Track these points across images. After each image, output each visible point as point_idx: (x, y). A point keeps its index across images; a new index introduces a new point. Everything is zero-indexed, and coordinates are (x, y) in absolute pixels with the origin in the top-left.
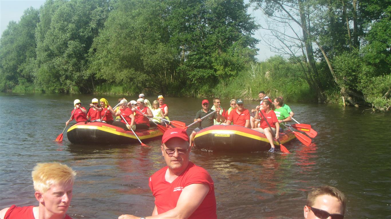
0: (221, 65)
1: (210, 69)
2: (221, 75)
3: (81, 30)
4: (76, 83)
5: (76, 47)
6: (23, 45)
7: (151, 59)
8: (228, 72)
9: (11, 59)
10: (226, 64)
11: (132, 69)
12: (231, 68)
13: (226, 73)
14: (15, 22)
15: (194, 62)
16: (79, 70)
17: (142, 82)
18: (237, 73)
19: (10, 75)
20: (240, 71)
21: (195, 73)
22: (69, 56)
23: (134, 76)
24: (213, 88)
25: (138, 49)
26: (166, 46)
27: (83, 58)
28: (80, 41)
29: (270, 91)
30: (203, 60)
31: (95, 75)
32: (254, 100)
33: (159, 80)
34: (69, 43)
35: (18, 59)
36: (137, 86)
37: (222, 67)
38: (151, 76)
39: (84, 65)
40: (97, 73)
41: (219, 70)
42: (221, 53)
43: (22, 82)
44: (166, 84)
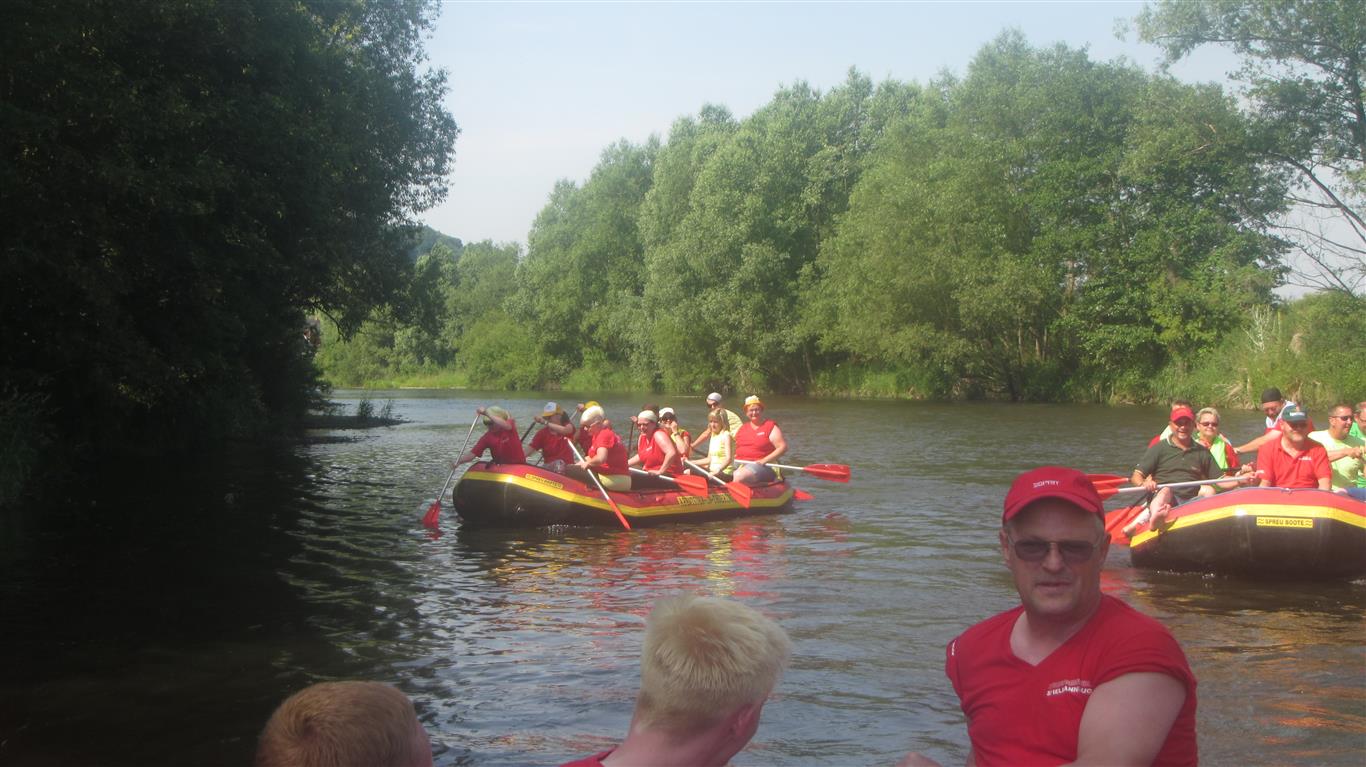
0: (1174, 314)
1: (1144, 326)
2: (1176, 341)
3: (780, 212)
4: (760, 362)
5: (765, 261)
6: (599, 252)
7: (981, 299)
8: (1194, 335)
9: (563, 294)
10: (1188, 312)
11: (927, 325)
12: (1204, 321)
13: (1188, 336)
14: (573, 184)
15: (1098, 305)
16: (770, 325)
17: (955, 359)
18: (1219, 336)
19: (555, 340)
20: (1227, 330)
21: (1101, 336)
22: (745, 286)
23: (933, 344)
24: (1152, 375)
25: (945, 272)
26: (1022, 263)
27: (782, 293)
28: (775, 244)
30: (1125, 300)
31: (818, 341)
33: (1001, 354)
34: (744, 250)
36: (941, 373)
37: (1177, 321)
38: (978, 345)
39: (786, 312)
40: (822, 336)
41: (1168, 328)
42: (1173, 280)
43: (594, 361)
44: (1020, 366)
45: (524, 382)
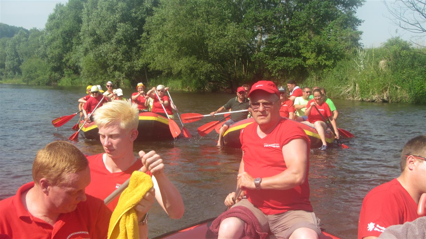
0: (312, 52)
1: (297, 58)
2: (313, 65)
4: (126, 74)
5: (127, 31)
6: (69, 31)
7: (218, 44)
8: (322, 62)
9: (56, 47)
10: (319, 50)
11: (193, 57)
12: (327, 56)
13: (319, 63)
14: (63, 5)
15: (274, 47)
16: (129, 59)
17: (206, 73)
18: (335, 63)
19: (55, 66)
20: (339, 60)
21: (276, 62)
22: (119, 42)
23: (196, 66)
25: (201, 31)
26: (238, 27)
27: (135, 45)
28: (132, 24)
29: (389, 87)
30: (288, 45)
31: (149, 66)
32: (362, 101)
33: (227, 72)
34: (118, 26)
35: (64, 47)
36: (200, 80)
37: (314, 55)
38: (217, 67)
39: (136, 53)
40: (151, 63)
41: (309, 59)
42: (312, 35)
43: (68, 74)
44: (236, 77)
45: (43, 82)
